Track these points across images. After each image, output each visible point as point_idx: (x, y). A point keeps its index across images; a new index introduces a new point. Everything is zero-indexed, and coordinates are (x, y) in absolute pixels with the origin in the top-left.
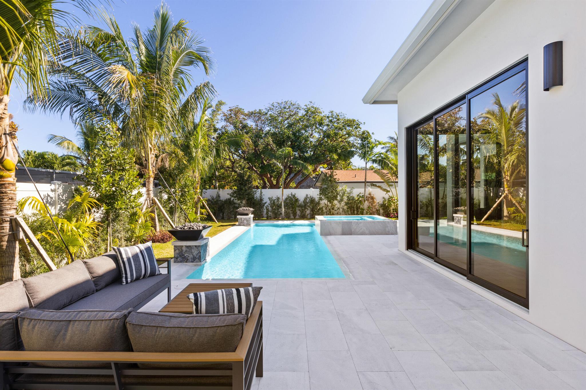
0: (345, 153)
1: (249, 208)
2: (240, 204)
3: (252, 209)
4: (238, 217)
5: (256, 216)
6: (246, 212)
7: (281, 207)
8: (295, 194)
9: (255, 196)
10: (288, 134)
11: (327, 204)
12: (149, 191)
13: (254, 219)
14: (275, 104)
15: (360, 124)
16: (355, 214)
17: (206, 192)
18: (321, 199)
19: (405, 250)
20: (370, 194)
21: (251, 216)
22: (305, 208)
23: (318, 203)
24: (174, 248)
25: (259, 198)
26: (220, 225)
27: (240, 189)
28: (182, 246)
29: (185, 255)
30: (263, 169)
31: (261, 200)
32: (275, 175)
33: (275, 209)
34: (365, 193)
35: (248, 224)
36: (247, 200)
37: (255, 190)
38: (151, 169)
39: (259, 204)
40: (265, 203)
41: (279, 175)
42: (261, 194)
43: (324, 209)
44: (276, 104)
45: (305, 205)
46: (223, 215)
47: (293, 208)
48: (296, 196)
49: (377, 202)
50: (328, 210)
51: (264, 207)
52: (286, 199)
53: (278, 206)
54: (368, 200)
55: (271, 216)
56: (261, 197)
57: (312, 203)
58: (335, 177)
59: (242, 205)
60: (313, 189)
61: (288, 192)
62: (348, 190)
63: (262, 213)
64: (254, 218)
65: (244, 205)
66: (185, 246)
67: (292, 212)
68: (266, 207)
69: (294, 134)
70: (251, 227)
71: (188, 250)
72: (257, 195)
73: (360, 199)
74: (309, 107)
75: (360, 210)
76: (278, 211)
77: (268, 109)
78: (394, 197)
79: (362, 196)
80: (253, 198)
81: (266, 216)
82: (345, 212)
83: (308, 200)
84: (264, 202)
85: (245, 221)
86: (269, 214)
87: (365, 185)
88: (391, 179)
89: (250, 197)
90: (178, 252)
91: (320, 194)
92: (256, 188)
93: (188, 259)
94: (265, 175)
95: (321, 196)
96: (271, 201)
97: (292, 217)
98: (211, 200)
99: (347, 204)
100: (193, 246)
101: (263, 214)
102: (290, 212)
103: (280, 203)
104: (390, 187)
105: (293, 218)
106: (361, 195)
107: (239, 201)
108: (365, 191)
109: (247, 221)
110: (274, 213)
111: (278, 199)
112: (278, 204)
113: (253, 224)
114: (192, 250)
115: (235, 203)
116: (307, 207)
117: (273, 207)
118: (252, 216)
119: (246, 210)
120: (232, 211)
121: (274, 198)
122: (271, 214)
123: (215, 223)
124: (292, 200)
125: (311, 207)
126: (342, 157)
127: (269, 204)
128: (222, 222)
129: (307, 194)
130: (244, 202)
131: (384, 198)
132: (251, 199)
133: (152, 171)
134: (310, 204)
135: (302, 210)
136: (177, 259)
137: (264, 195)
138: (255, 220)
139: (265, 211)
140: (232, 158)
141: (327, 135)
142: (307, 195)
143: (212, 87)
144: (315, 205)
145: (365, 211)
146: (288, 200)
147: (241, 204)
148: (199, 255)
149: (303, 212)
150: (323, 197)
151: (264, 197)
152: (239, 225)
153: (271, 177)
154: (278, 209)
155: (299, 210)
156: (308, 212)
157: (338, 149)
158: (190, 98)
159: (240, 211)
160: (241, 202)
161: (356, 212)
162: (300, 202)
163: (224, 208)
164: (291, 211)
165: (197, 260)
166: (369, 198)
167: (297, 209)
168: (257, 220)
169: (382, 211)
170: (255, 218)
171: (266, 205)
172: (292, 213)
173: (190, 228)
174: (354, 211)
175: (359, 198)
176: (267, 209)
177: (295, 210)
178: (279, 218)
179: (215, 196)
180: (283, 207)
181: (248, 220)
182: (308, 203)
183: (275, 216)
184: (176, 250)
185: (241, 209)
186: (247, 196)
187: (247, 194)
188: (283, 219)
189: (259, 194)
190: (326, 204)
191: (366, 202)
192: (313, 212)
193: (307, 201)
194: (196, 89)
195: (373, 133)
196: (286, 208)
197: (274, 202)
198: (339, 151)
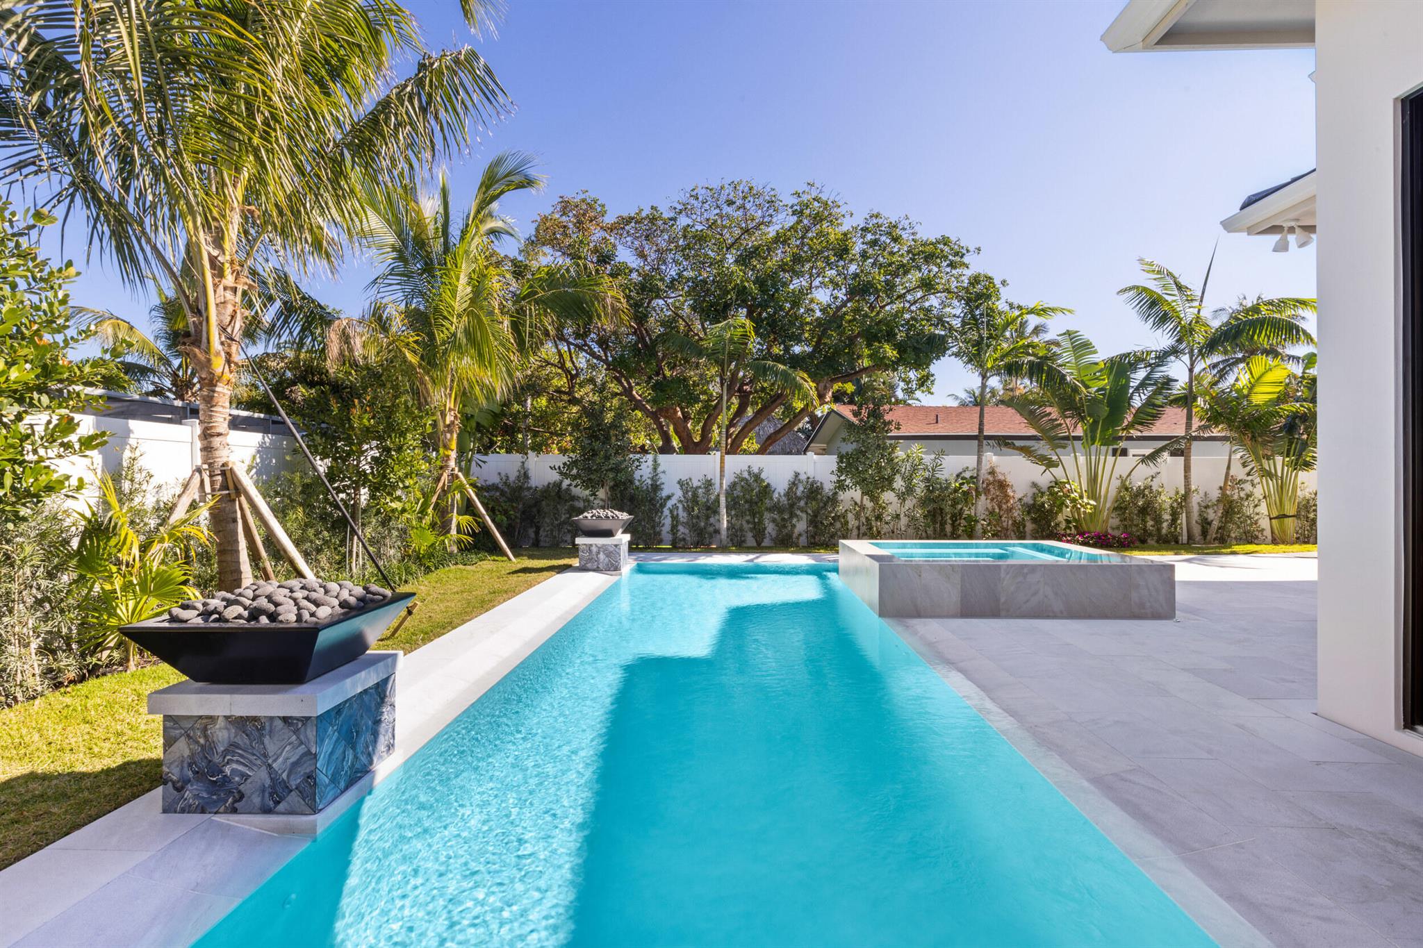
0: (917, 342)
1: (617, 512)
2: (589, 501)
3: (624, 516)
4: (579, 541)
5: (639, 538)
6: (605, 525)
7: (716, 512)
8: (761, 471)
9: (637, 475)
10: (742, 281)
11: (859, 502)
12: (212, 436)
13: (633, 548)
14: (701, 193)
15: (965, 252)
16: (944, 537)
17: (484, 462)
18: (841, 486)
19: (1397, 728)
20: (992, 472)
21: (624, 538)
22: (792, 515)
23: (833, 500)
24: (165, 728)
25: (649, 482)
26: (520, 566)
27: (589, 454)
28: (212, 719)
29: (227, 770)
30: (662, 391)
31: (656, 487)
32: (699, 413)
33: (698, 517)
34: (978, 470)
35: (612, 564)
36: (612, 488)
37: (638, 456)
38: (220, 348)
39: (650, 501)
40: (669, 497)
41: (710, 412)
42: (655, 469)
43: (850, 516)
44: (704, 190)
45: (792, 506)
46: (537, 533)
47: (754, 515)
48: (763, 476)
49: (1018, 496)
50: (864, 520)
51: (665, 510)
52: (733, 486)
53: (708, 508)
54: (987, 491)
55: (684, 539)
56: (654, 478)
57: (814, 499)
58: (887, 418)
59: (596, 502)
60: (815, 457)
61: (738, 464)
62: (928, 459)
63: (658, 529)
64: (630, 543)
65: (601, 503)
66: (227, 717)
67: (751, 526)
68: (671, 512)
69: (760, 282)
70: (621, 574)
71: (242, 740)
72: (643, 471)
73: (965, 488)
74: (805, 198)
75: (963, 522)
76: (706, 523)
77: (679, 207)
78: (1069, 483)
79: (972, 477)
80: (631, 482)
81: (670, 537)
82: (917, 529)
83: (801, 488)
84: (664, 494)
85: (602, 556)
86: (680, 533)
87: (980, 446)
88: (1061, 425)
89: (622, 477)
90: (187, 753)
91: (840, 470)
92: (639, 453)
93: (242, 796)
94: (667, 410)
95: (842, 478)
96: (687, 491)
97: (751, 541)
98: (500, 486)
99: (923, 502)
100: (271, 719)
101: (659, 533)
102: (746, 526)
103: (713, 497)
104: (1058, 450)
105: (755, 544)
106: (967, 475)
107: (587, 492)
108: (979, 462)
109: (608, 555)
110: (694, 527)
111: (708, 484)
112: (708, 500)
113: (628, 564)
114: (267, 740)
115: (574, 498)
116: (798, 513)
117: (693, 511)
118: (627, 537)
119: (607, 517)
120: (564, 523)
121: (696, 484)
122: (687, 531)
123: (505, 558)
124: (753, 490)
125: (810, 512)
126: (911, 356)
127: (680, 501)
128: (531, 557)
129: (798, 471)
130: (602, 493)
131: (1034, 485)
132: (624, 483)
133: (223, 354)
134: (806, 503)
135: (783, 519)
136: (179, 790)
137: (664, 472)
138: (638, 550)
139: (668, 522)
140: (569, 365)
141: (860, 289)
142: (797, 475)
143: (488, 71)
144: (821, 505)
145: (979, 527)
146: (739, 488)
147: (592, 498)
148: (305, 769)
149: (784, 527)
150: (848, 481)
151: (663, 478)
152: (583, 569)
153: (686, 417)
154: (708, 517)
155: (774, 521)
156: (801, 526)
157: (897, 331)
158: (398, 94)
159: (585, 522)
160: (594, 494)
161: (948, 528)
162: (776, 495)
163: (539, 511)
164: (748, 522)
165: (294, 798)
166: (991, 486)
167: (767, 515)
168: (642, 550)
169: (1030, 526)
170: (637, 545)
171: (670, 504)
172: (751, 529)
173: (255, 614)
174: (943, 524)
175: (963, 484)
176: (675, 518)
177: (761, 522)
178: (711, 543)
179: (513, 476)
180: (723, 511)
181: (612, 554)
182: (799, 499)
183: (696, 539)
184: (176, 740)
185: (589, 516)
186: (611, 475)
187: (611, 469)
188: (723, 549)
189: (650, 470)
190: (856, 503)
191: (983, 497)
192: (816, 527)
193: (799, 493)
194: (422, 67)
195: (1004, 283)
196: (733, 513)
197: (695, 495)
198: (900, 336)
